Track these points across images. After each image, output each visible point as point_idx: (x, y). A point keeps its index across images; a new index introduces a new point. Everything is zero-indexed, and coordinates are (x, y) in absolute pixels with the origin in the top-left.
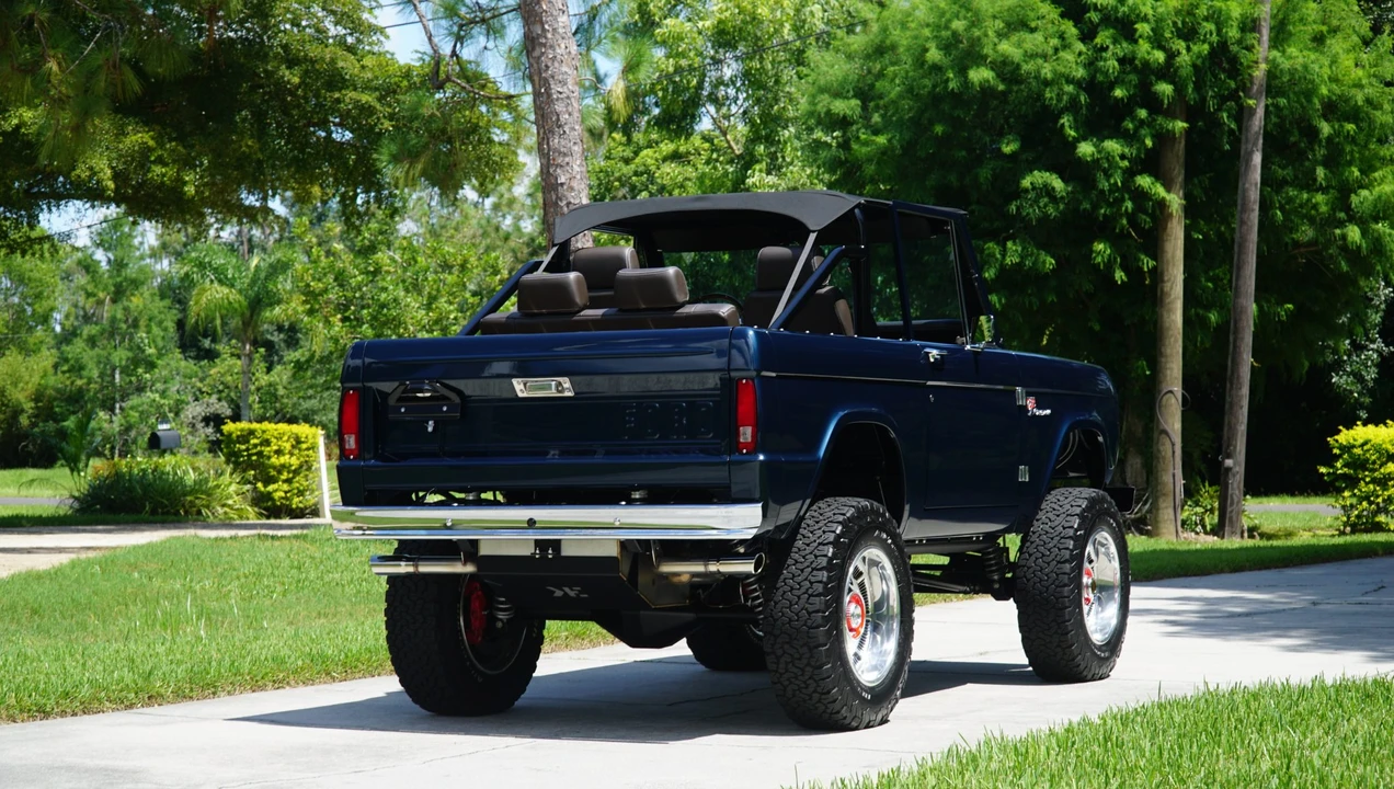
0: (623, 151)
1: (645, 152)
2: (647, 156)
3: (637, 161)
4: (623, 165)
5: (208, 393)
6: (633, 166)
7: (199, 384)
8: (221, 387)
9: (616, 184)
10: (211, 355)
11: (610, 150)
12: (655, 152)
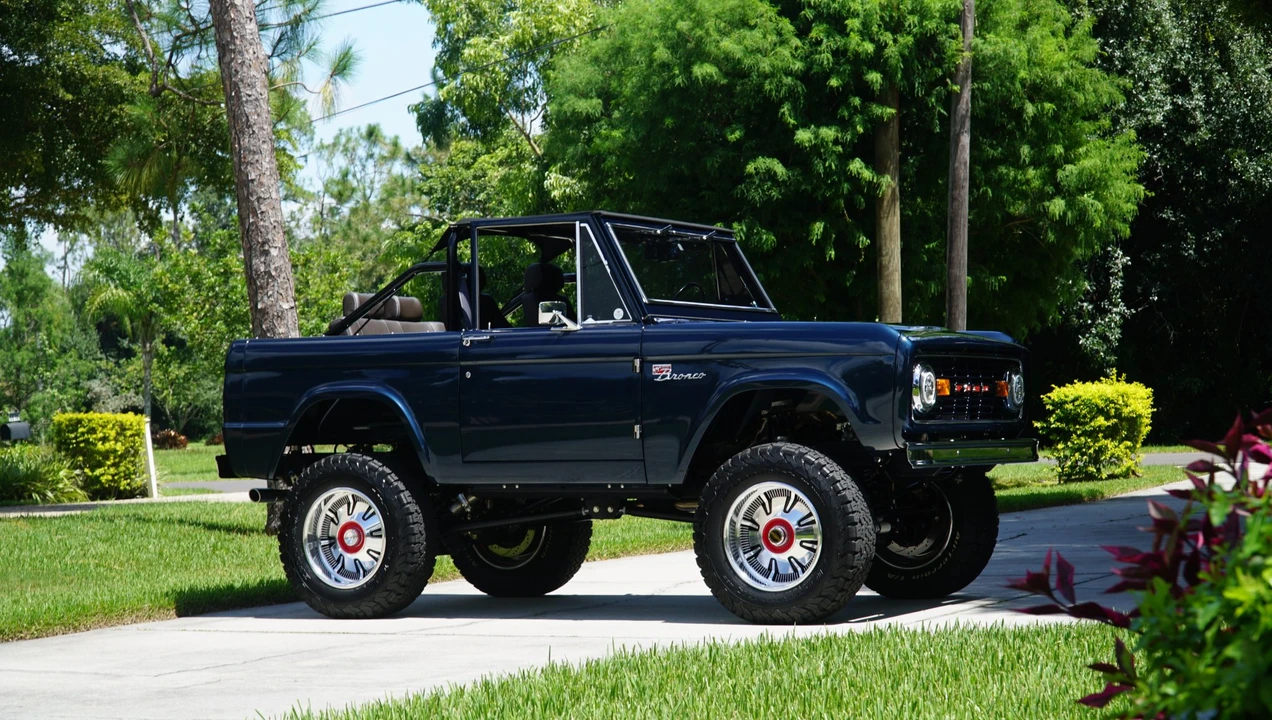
0: (464, 157)
1: (483, 157)
2: (484, 161)
3: (476, 165)
4: (464, 171)
5: (126, 388)
6: (472, 170)
7: (117, 380)
8: (139, 383)
9: (458, 187)
10: (129, 354)
11: (451, 157)
12: (492, 158)
